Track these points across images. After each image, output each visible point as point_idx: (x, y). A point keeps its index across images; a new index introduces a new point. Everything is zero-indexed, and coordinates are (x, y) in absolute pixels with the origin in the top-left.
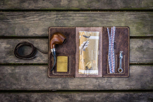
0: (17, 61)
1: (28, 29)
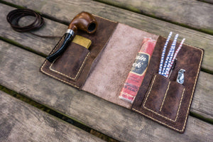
0: (19, 40)
1: (59, 10)
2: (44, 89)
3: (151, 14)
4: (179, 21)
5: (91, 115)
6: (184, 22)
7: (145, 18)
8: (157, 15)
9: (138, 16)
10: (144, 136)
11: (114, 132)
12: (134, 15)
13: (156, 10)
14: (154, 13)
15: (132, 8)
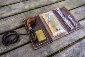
1: (9, 26)
2: (38, 53)
3: (40, 6)
4: (49, 4)
5: (60, 45)
6: (50, 3)
7: (40, 9)
8: (42, 6)
9: (38, 9)
10: (75, 36)
11: (69, 42)
12: (36, 10)
13: (40, 5)
14: (41, 6)
15: (33, 8)
